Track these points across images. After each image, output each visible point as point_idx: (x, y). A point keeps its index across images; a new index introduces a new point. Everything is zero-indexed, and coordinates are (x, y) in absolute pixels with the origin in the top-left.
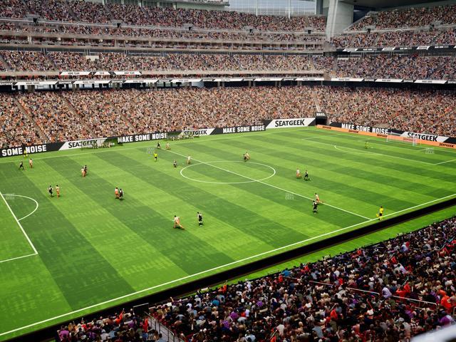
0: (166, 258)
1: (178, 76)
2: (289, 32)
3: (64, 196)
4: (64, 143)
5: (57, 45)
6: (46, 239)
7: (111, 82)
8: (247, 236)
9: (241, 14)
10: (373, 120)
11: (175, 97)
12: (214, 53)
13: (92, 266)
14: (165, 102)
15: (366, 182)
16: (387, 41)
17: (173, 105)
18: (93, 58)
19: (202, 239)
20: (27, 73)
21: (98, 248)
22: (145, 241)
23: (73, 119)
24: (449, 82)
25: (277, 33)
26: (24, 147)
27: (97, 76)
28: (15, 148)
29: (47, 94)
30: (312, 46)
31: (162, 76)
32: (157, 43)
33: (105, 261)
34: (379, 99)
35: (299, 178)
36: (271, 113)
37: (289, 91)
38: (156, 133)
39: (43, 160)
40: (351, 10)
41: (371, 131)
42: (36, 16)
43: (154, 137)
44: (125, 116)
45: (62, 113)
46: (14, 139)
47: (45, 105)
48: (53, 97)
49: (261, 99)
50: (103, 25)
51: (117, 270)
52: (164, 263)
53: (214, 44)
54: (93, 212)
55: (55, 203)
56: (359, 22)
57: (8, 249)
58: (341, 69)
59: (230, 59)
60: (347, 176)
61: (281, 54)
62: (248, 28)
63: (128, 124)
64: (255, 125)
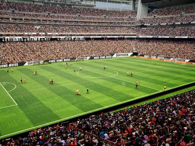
0: (74, 106)
1: (74, 35)
2: (121, 18)
3: (27, 83)
4: (26, 62)
5: (22, 22)
6: (21, 99)
7: (46, 37)
8: (108, 97)
9: (101, 10)
10: (157, 53)
11: (73, 44)
12: (90, 26)
13: (42, 109)
14: (69, 46)
15: (157, 77)
16: (162, 21)
17: (72, 47)
18: (38, 27)
19: (89, 98)
20: (10, 33)
21: (44, 102)
22: (64, 100)
23: (30, 52)
24: (189, 37)
25: (116, 18)
26: (8, 64)
27: (40, 35)
28: (4, 64)
29: (18, 42)
30: (131, 23)
31: (67, 35)
32: (65, 21)
33: (47, 107)
34: (160, 45)
35: (128, 75)
36: (114, 51)
37: (121, 42)
38: (65, 59)
39: (17, 69)
40: (147, 9)
41: (157, 58)
42: (14, 9)
43: (64, 60)
44: (52, 52)
45: (25, 50)
46: (4, 61)
47: (18, 47)
48: (21, 44)
49: (110, 45)
50: (42, 14)
51: (53, 111)
52: (73, 108)
53: (90, 22)
54: (40, 89)
55: (23, 85)
56: (151, 13)
57: (4, 103)
58: (144, 33)
59: (96, 28)
60: (149, 75)
61: (118, 26)
62: (104, 15)
63: (53, 55)
64: (107, 56)
